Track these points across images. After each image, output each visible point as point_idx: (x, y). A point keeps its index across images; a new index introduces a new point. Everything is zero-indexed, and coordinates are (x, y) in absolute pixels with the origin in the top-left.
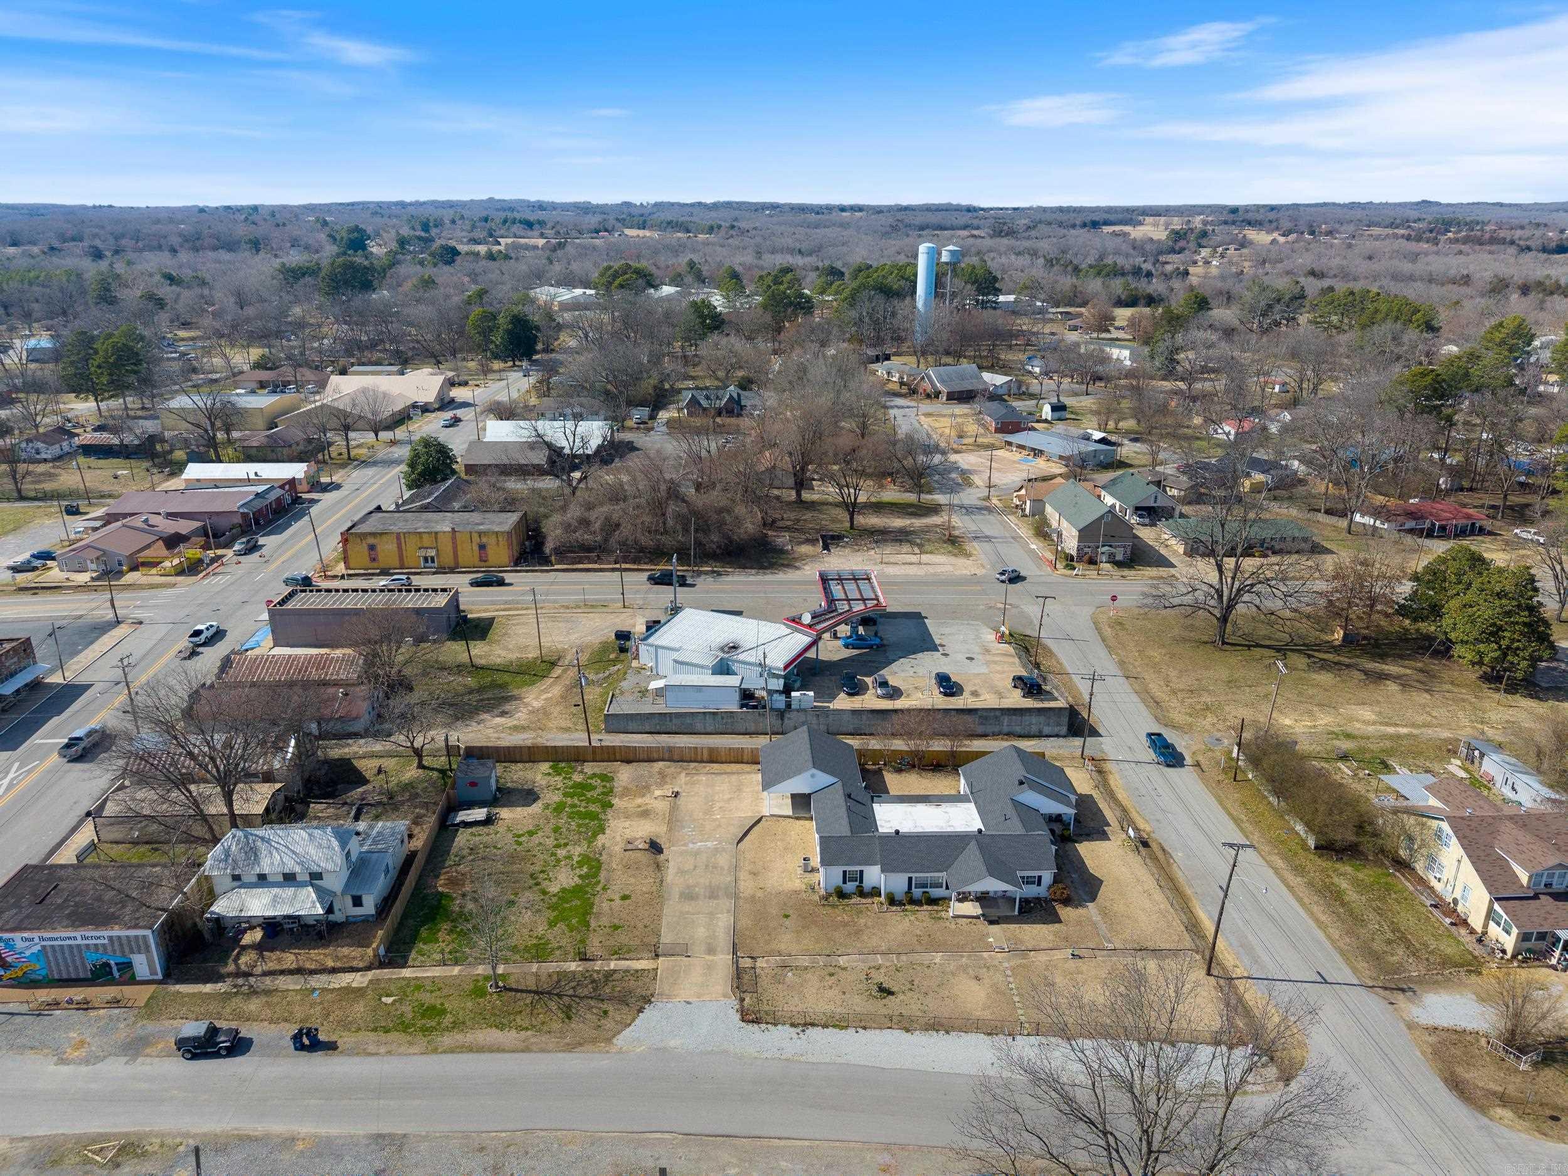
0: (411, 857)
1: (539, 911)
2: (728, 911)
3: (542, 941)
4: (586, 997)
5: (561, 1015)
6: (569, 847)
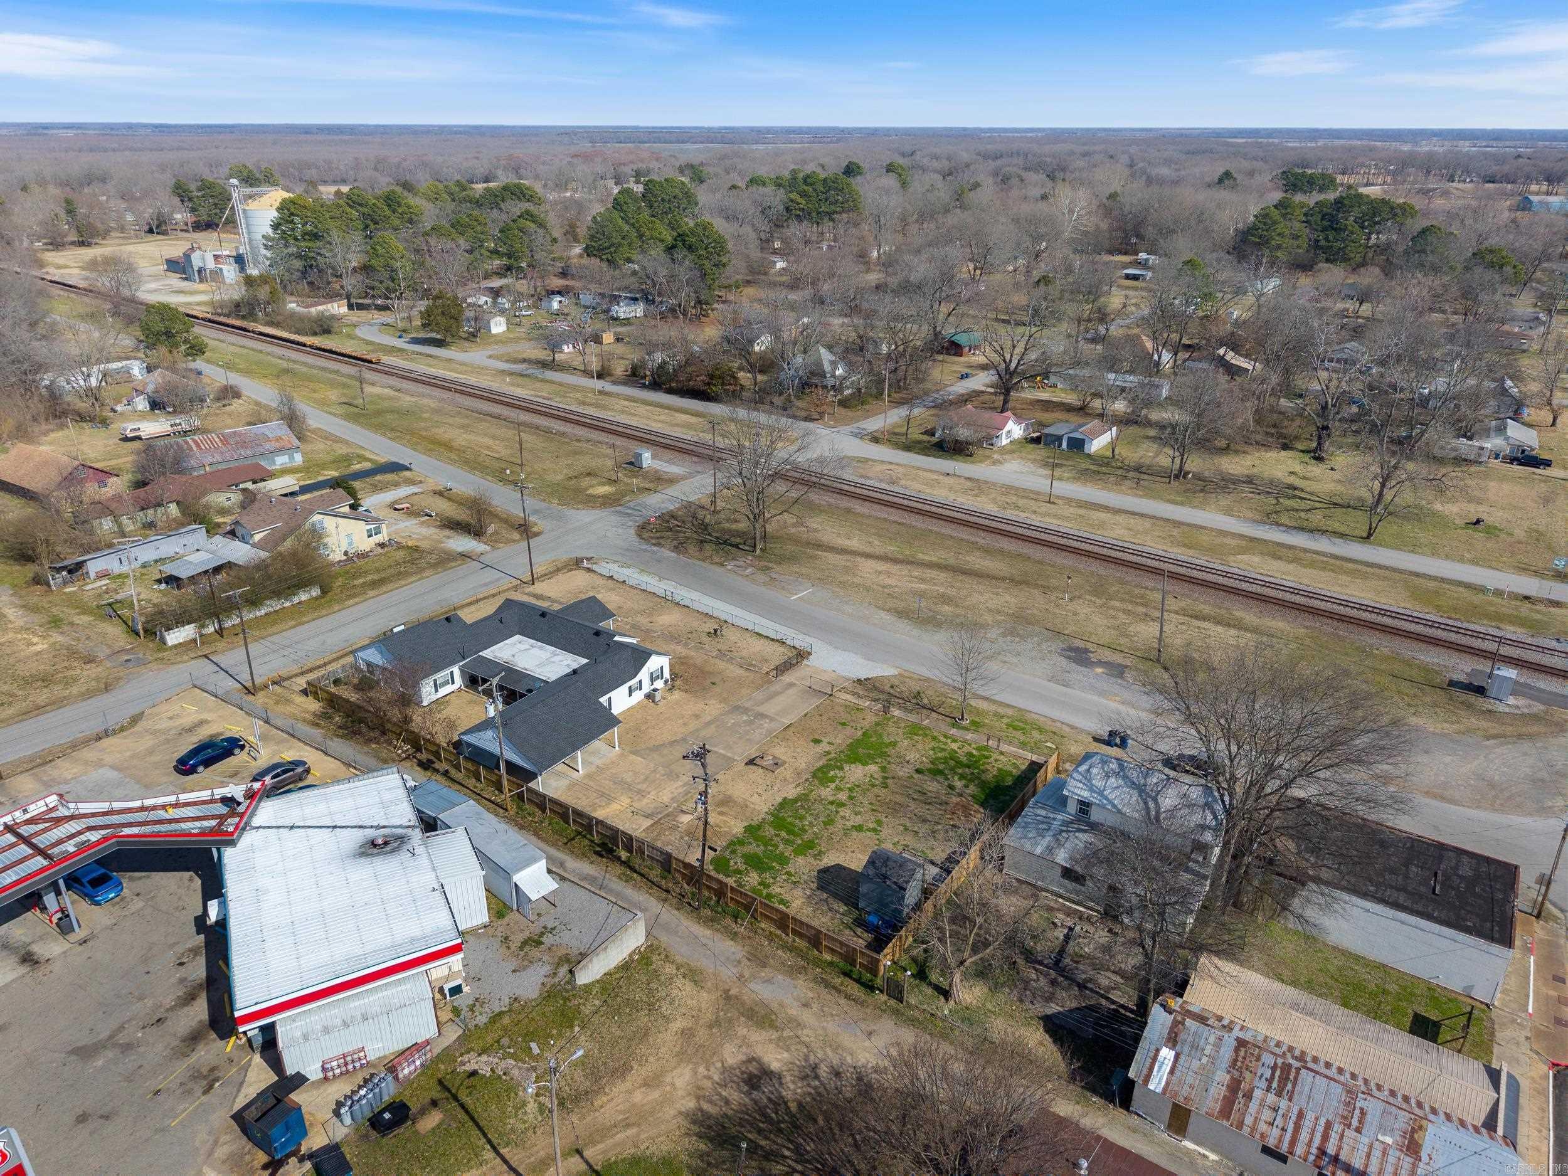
1: (898, 757)
3: (910, 736)
4: (899, 697)
5: (924, 694)
6: (831, 798)
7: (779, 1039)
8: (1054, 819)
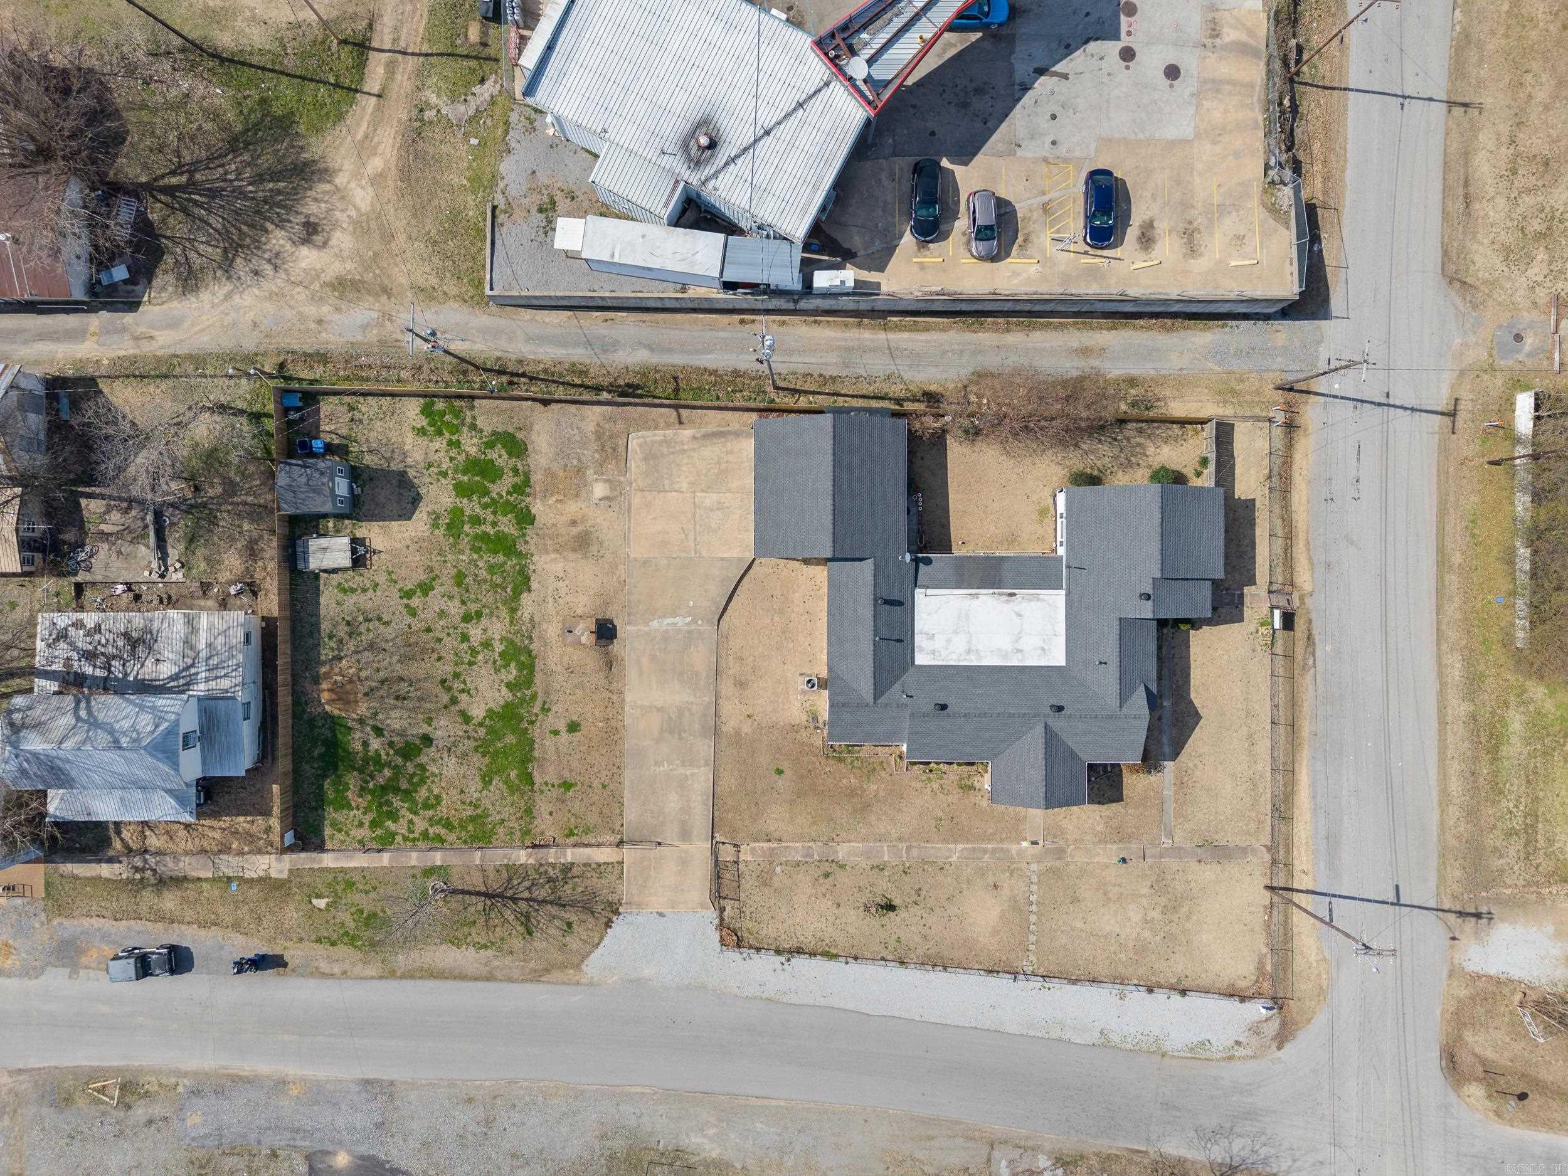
0: (269, 629)
1: (465, 755)
2: (706, 764)
3: (479, 811)
4: (545, 902)
5: (521, 929)
6: (484, 622)
7: (318, 276)
8: (207, 680)
